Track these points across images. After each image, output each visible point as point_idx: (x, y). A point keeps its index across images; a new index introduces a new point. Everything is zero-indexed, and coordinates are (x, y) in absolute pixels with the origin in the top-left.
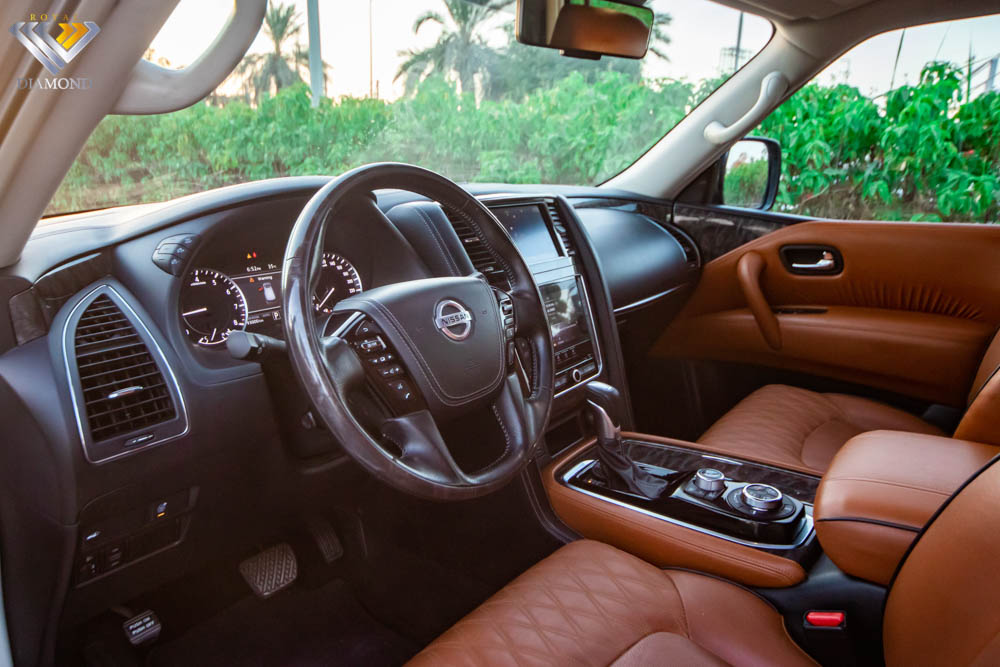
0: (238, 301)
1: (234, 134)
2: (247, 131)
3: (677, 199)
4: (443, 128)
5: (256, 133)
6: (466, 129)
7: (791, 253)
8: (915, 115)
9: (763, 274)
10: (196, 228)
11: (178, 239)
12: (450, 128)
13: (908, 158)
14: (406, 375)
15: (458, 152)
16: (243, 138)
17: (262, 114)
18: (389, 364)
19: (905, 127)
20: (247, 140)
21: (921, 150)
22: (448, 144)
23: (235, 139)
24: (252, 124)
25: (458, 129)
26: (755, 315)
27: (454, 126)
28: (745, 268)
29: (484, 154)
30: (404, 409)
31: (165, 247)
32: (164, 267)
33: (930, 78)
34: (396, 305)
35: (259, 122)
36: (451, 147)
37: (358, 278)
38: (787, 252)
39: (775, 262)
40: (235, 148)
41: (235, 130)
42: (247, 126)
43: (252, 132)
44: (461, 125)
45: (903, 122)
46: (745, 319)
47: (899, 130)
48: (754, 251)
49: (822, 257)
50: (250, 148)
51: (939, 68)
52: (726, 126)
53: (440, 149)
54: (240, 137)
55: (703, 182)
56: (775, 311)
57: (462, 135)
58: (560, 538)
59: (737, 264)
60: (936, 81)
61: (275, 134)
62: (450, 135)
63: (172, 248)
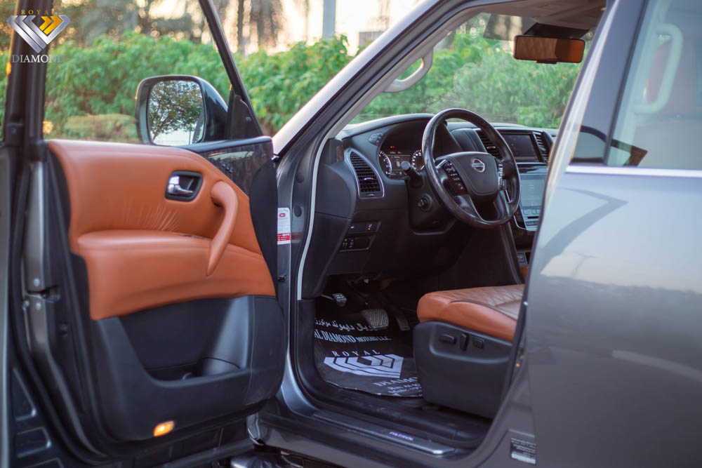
0: (388, 164)
1: (262, 83)
2: (277, 79)
4: (484, 84)
5: (287, 82)
6: (506, 85)
10: (385, 130)
11: (379, 134)
12: (492, 83)
14: (461, 181)
15: (497, 107)
16: (272, 86)
17: (293, 62)
18: (456, 176)
20: (277, 89)
22: (488, 99)
23: (264, 87)
24: (283, 71)
25: (499, 85)
27: (495, 82)
29: (521, 109)
30: (461, 193)
31: (374, 136)
32: (374, 143)
34: (458, 158)
35: (290, 69)
36: (491, 102)
40: (263, 97)
41: (263, 78)
42: (275, 74)
43: (283, 80)
44: (502, 81)
50: (281, 96)
53: (480, 104)
54: (269, 85)
57: (503, 90)
61: (309, 84)
62: (491, 90)
63: (376, 137)
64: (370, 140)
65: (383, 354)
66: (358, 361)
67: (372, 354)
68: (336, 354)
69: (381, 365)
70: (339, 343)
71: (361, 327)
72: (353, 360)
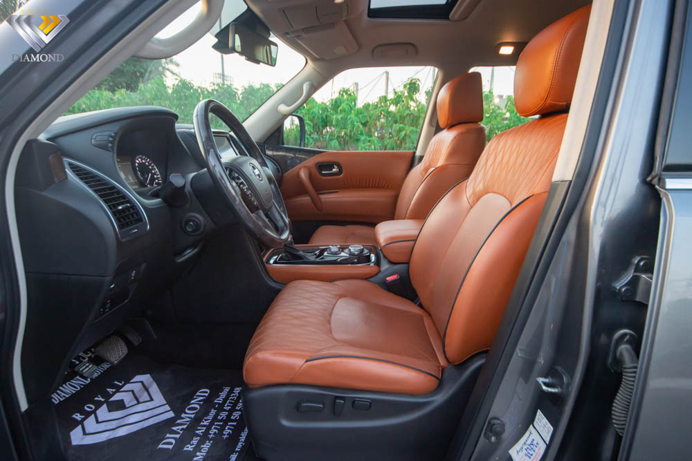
3: (265, 142)
7: (322, 166)
8: (344, 111)
9: (311, 176)
11: (106, 134)
13: (344, 130)
18: (247, 190)
19: (341, 116)
21: (349, 127)
26: (311, 197)
28: (303, 175)
31: (100, 137)
32: (104, 148)
33: (343, 95)
37: (157, 170)
38: (319, 166)
39: (315, 171)
45: (340, 114)
46: (305, 199)
47: (339, 117)
48: (305, 167)
49: (334, 168)
51: (346, 91)
52: (289, 106)
55: (277, 134)
56: (318, 194)
58: (278, 287)
59: (298, 173)
60: (345, 96)
63: (106, 138)
64: (93, 142)
65: (127, 381)
66: (110, 411)
67: (118, 389)
68: (78, 417)
69: (139, 403)
70: (73, 395)
71: (84, 355)
72: (103, 412)
